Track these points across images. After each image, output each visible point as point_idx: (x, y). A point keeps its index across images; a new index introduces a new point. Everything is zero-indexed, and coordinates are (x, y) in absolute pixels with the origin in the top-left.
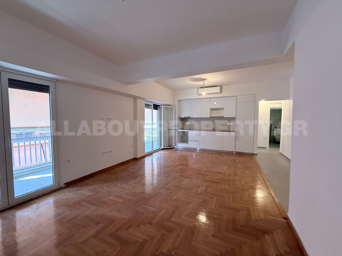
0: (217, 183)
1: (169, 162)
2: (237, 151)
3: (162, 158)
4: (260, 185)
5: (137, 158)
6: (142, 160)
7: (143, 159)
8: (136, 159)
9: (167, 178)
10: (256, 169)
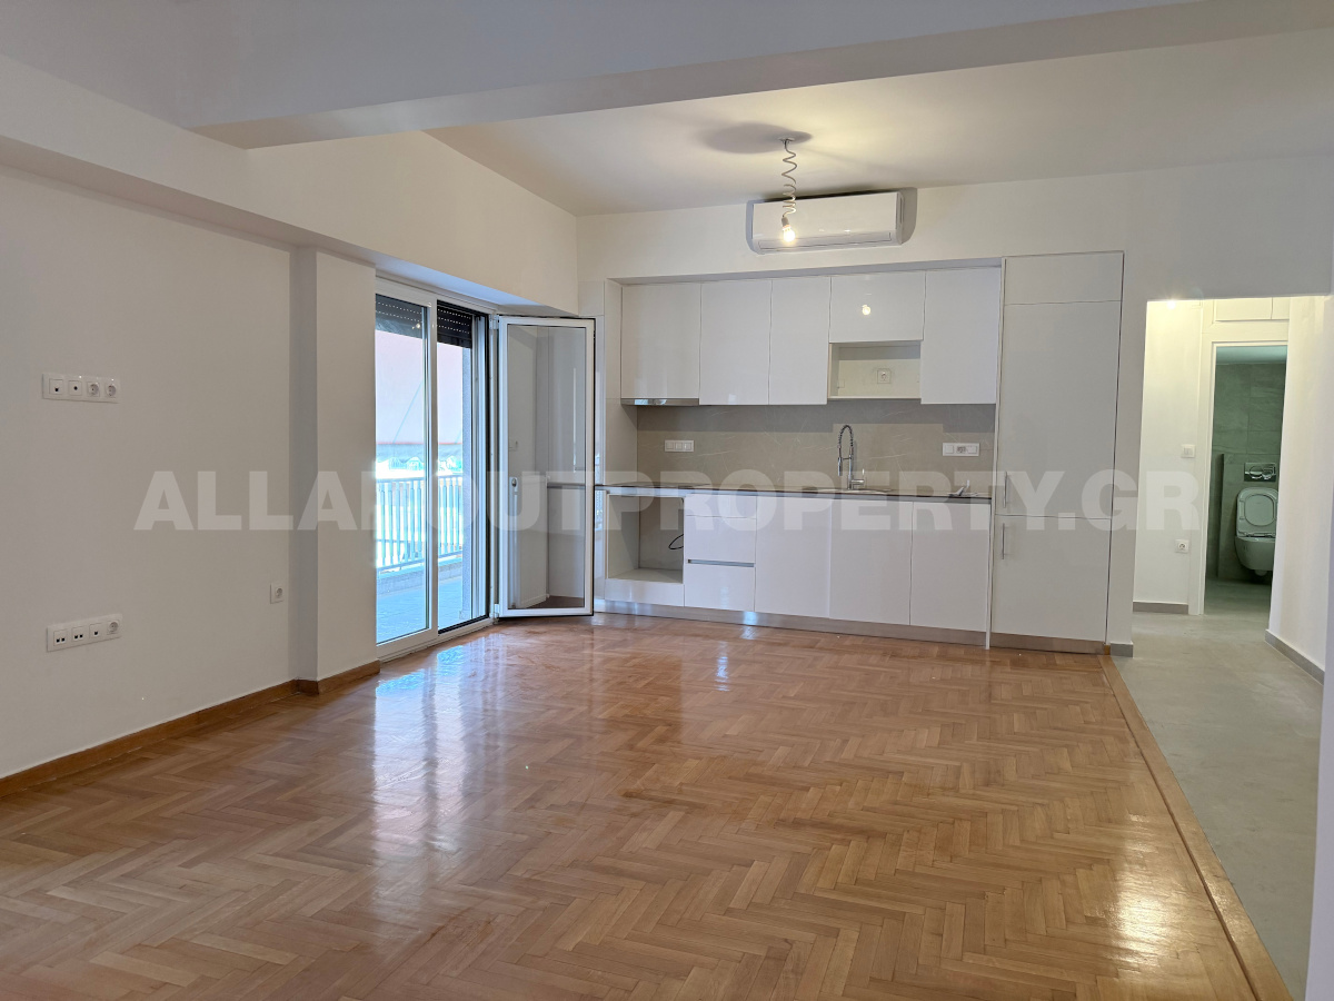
0: (868, 834)
1: (549, 708)
2: (1004, 628)
3: (499, 676)
4: (1144, 841)
5: (315, 684)
6: (354, 696)
7: (362, 689)
8: (303, 691)
9: (530, 813)
10: (1123, 740)
